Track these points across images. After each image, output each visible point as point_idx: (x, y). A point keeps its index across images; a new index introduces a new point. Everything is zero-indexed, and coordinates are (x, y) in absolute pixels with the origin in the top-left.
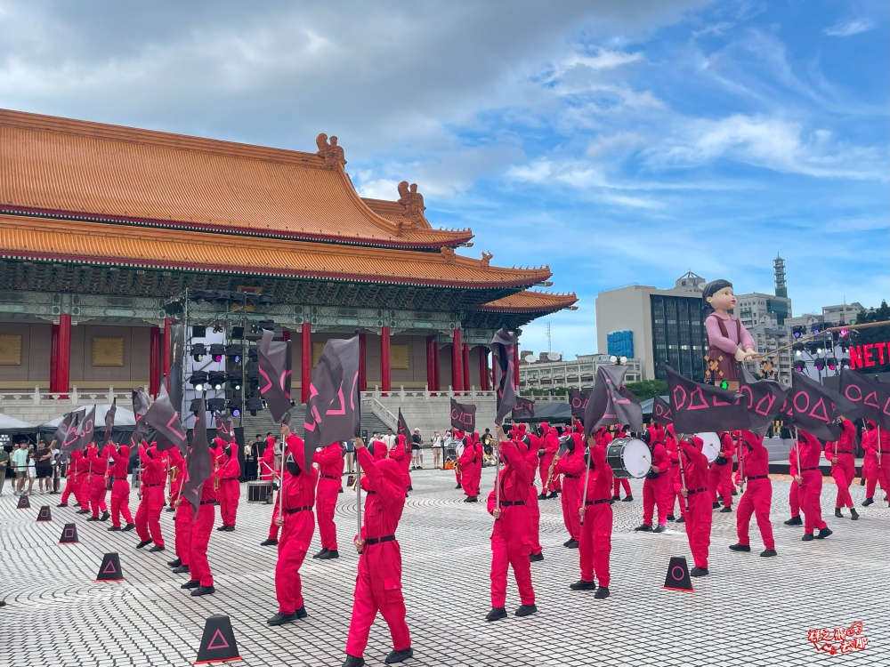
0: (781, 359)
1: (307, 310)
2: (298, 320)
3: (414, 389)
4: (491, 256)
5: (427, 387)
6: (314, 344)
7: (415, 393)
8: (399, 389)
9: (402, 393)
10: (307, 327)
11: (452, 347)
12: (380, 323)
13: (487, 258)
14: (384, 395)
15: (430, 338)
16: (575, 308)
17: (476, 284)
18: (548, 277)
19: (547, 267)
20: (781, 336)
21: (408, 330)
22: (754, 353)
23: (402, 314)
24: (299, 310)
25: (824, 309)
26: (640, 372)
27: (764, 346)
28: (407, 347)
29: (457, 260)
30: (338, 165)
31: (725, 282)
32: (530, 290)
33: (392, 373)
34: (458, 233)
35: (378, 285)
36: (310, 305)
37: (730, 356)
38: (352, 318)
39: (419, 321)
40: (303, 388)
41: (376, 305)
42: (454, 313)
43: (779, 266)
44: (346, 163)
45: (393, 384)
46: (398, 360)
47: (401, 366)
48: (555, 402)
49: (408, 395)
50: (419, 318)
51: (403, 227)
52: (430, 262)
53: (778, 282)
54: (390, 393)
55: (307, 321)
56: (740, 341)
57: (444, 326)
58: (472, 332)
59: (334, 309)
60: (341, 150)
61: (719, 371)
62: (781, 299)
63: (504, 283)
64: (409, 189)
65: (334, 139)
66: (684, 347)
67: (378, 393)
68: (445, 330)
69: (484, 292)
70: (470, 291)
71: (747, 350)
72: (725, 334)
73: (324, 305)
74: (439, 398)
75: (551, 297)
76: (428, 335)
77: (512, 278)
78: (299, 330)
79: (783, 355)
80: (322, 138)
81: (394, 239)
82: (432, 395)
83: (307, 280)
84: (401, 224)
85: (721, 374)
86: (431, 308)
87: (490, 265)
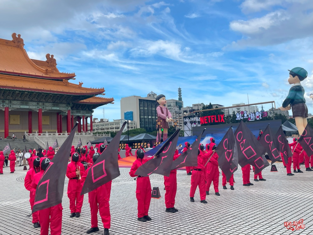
0: (180, 121)
1: (7, 102)
2: (3, 106)
3: (52, 132)
4: (82, 83)
5: (57, 132)
6: (10, 115)
7: (52, 134)
8: (46, 132)
9: (47, 134)
10: (7, 108)
11: (67, 117)
12: (38, 107)
13: (81, 84)
14: (39, 135)
15: (58, 113)
16: (113, 103)
17: (77, 93)
18: (104, 92)
19: (103, 88)
20: (180, 114)
21: (49, 110)
22: (172, 119)
23: (47, 104)
24: (3, 102)
25: (193, 105)
26: (135, 126)
27: (175, 117)
28: (49, 116)
29: (69, 84)
30: (21, 46)
31: (163, 95)
32: (97, 96)
33: (43, 126)
34: (70, 74)
35: (37, 93)
36: (8, 100)
37: (164, 120)
38: (26, 105)
39: (54, 107)
40: (5, 133)
41: (36, 100)
42: (68, 104)
43: (180, 90)
44: (24, 45)
45: (43, 131)
46: (45, 121)
47: (47, 124)
48: (106, 136)
49: (49, 135)
50: (54, 106)
51: (48, 71)
52: (59, 85)
53: (179, 96)
54: (42, 134)
55: (7, 106)
56: (167, 115)
57: (64, 109)
58: (75, 111)
59: (18, 101)
60: (22, 40)
61: (160, 125)
62: (180, 101)
63: (87, 94)
64: (50, 57)
65: (19, 35)
66: (150, 117)
67: (37, 134)
68: (64, 110)
69: (79, 96)
70: (74, 96)
71: (170, 118)
72: (163, 113)
73: (14, 100)
74: (62, 135)
75: (105, 99)
76: (58, 112)
77: (91, 92)
78: (4, 110)
79: (180, 120)
80: (14, 35)
81: (44, 75)
82: (59, 134)
83: (7, 90)
84: (47, 70)
85: (161, 126)
86: (59, 102)
87: (82, 87)
